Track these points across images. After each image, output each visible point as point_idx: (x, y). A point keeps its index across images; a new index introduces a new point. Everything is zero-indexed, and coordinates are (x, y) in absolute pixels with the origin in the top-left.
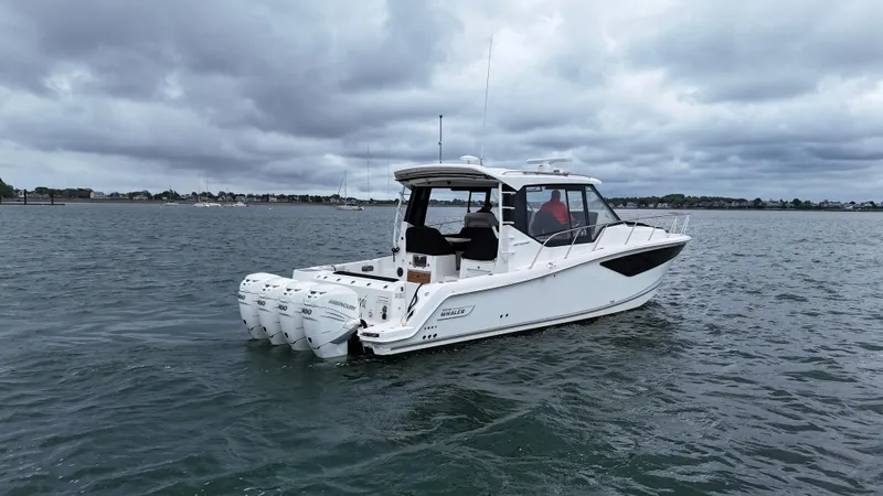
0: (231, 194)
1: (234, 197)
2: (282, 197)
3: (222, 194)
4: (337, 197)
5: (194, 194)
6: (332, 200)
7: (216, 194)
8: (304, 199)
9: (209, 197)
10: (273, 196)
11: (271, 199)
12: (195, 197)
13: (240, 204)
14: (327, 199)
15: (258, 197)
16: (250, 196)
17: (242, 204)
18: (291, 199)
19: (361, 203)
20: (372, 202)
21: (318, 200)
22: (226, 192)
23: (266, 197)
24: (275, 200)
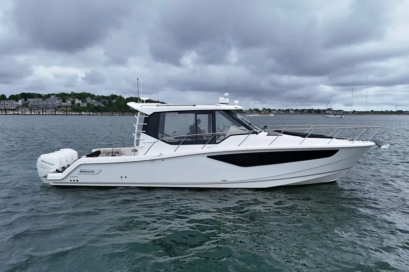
0: (269, 109)
1: (270, 111)
3: (264, 109)
4: (330, 109)
6: (327, 112)
7: (261, 110)
8: (310, 111)
9: (257, 110)
10: (292, 110)
11: (290, 112)
12: (251, 111)
13: (272, 115)
14: (324, 111)
15: (283, 111)
16: (279, 110)
17: (273, 115)
18: (302, 111)
19: (347, 113)
20: (354, 112)
21: (318, 112)
22: (267, 108)
23: (288, 110)
24: (293, 112)
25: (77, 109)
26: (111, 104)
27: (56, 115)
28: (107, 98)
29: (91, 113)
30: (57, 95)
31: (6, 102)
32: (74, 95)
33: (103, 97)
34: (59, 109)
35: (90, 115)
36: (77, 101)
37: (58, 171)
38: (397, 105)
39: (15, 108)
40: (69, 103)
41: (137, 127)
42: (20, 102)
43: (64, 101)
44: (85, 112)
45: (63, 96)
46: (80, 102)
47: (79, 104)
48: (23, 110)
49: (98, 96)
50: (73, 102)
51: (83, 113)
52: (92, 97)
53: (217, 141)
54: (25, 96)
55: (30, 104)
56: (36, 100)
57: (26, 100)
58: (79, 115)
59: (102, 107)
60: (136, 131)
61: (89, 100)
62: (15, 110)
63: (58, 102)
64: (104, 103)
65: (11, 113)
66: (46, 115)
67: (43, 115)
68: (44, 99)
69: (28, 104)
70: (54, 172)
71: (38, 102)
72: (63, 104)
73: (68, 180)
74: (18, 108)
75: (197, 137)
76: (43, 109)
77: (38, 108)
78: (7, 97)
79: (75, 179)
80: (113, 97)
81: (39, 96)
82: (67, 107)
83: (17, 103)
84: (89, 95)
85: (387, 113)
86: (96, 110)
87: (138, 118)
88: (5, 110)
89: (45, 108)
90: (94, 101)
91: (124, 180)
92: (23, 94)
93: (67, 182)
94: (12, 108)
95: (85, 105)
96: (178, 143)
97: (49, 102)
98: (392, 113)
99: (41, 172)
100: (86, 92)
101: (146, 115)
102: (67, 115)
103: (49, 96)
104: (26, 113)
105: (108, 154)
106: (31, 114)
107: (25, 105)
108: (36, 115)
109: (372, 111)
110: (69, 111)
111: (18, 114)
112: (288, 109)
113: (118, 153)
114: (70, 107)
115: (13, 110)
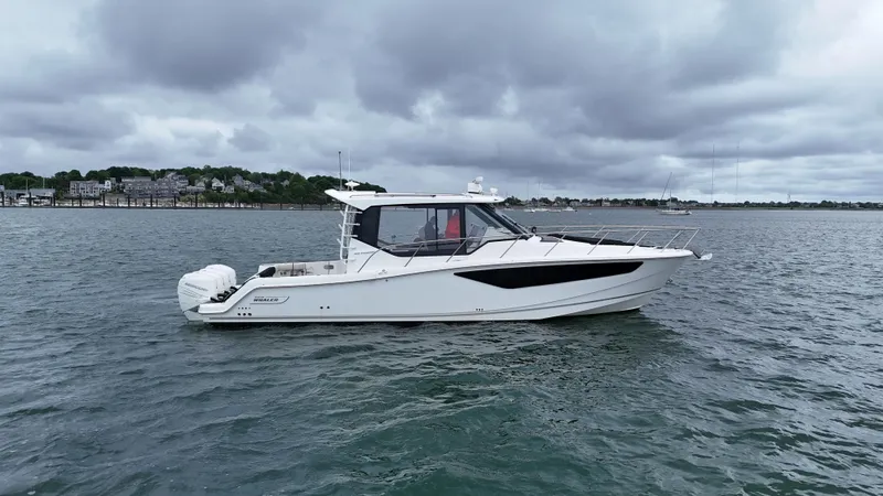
0: (567, 199)
1: (568, 202)
2: (616, 201)
3: (558, 199)
4: (674, 200)
5: (534, 200)
6: (669, 204)
7: (553, 200)
8: (639, 203)
9: (545, 201)
10: (607, 201)
11: (604, 203)
12: (534, 203)
13: (569, 209)
14: (663, 202)
15: (591, 202)
16: (585, 201)
17: (571, 210)
18: (625, 203)
19: (703, 206)
20: (716, 205)
21: (653, 204)
22: (563, 197)
23: (600, 201)
24: (608, 204)
25: (216, 198)
26: (279, 189)
27: (176, 208)
28: (273, 177)
29: (242, 206)
30: (179, 172)
31: (81, 185)
32: (211, 172)
33: (265, 176)
34: (182, 198)
35: (240, 208)
36: (216, 183)
37: (213, 300)
38: (790, 193)
39: (97, 194)
40: (200, 186)
41: (343, 229)
42: (108, 185)
43: (191, 183)
44: (231, 202)
45: (190, 174)
46: (222, 185)
47: (221, 188)
48: (113, 199)
49: (256, 174)
50: (209, 185)
51: (228, 205)
52: (245, 175)
53: (468, 251)
54: (117, 173)
55: (127, 188)
56: (139, 180)
57: (119, 181)
58: (219, 208)
59: (264, 194)
60: (343, 235)
61: (238, 181)
62: (99, 199)
63: (180, 185)
64: (266, 186)
65: (92, 204)
66: (157, 208)
67: (151, 208)
68: (153, 179)
69: (123, 188)
70: (208, 302)
71: (144, 184)
72: (190, 188)
73: (234, 314)
74: (103, 195)
75: (437, 244)
76: (151, 198)
77: (143, 195)
78: (83, 175)
79: (247, 312)
80: (284, 175)
81: (144, 173)
82: (197, 193)
83: (101, 186)
84: (238, 172)
85: (772, 206)
86: (252, 199)
87: (345, 216)
88: (80, 199)
89: (155, 196)
90: (248, 182)
91: (325, 313)
92: (114, 168)
93: (233, 317)
94: (92, 195)
95: (230, 190)
96: (410, 254)
97: (163, 184)
98: (780, 206)
99: (185, 302)
100: (234, 166)
101: (359, 210)
102: (196, 208)
103: (163, 173)
104: (120, 205)
105: (284, 273)
106: (129, 207)
107: (117, 191)
108: (139, 208)
109: (747, 203)
110: (202, 201)
111: (104, 207)
112: (599, 198)
113: (302, 272)
114: (203, 193)
115: (94, 199)
